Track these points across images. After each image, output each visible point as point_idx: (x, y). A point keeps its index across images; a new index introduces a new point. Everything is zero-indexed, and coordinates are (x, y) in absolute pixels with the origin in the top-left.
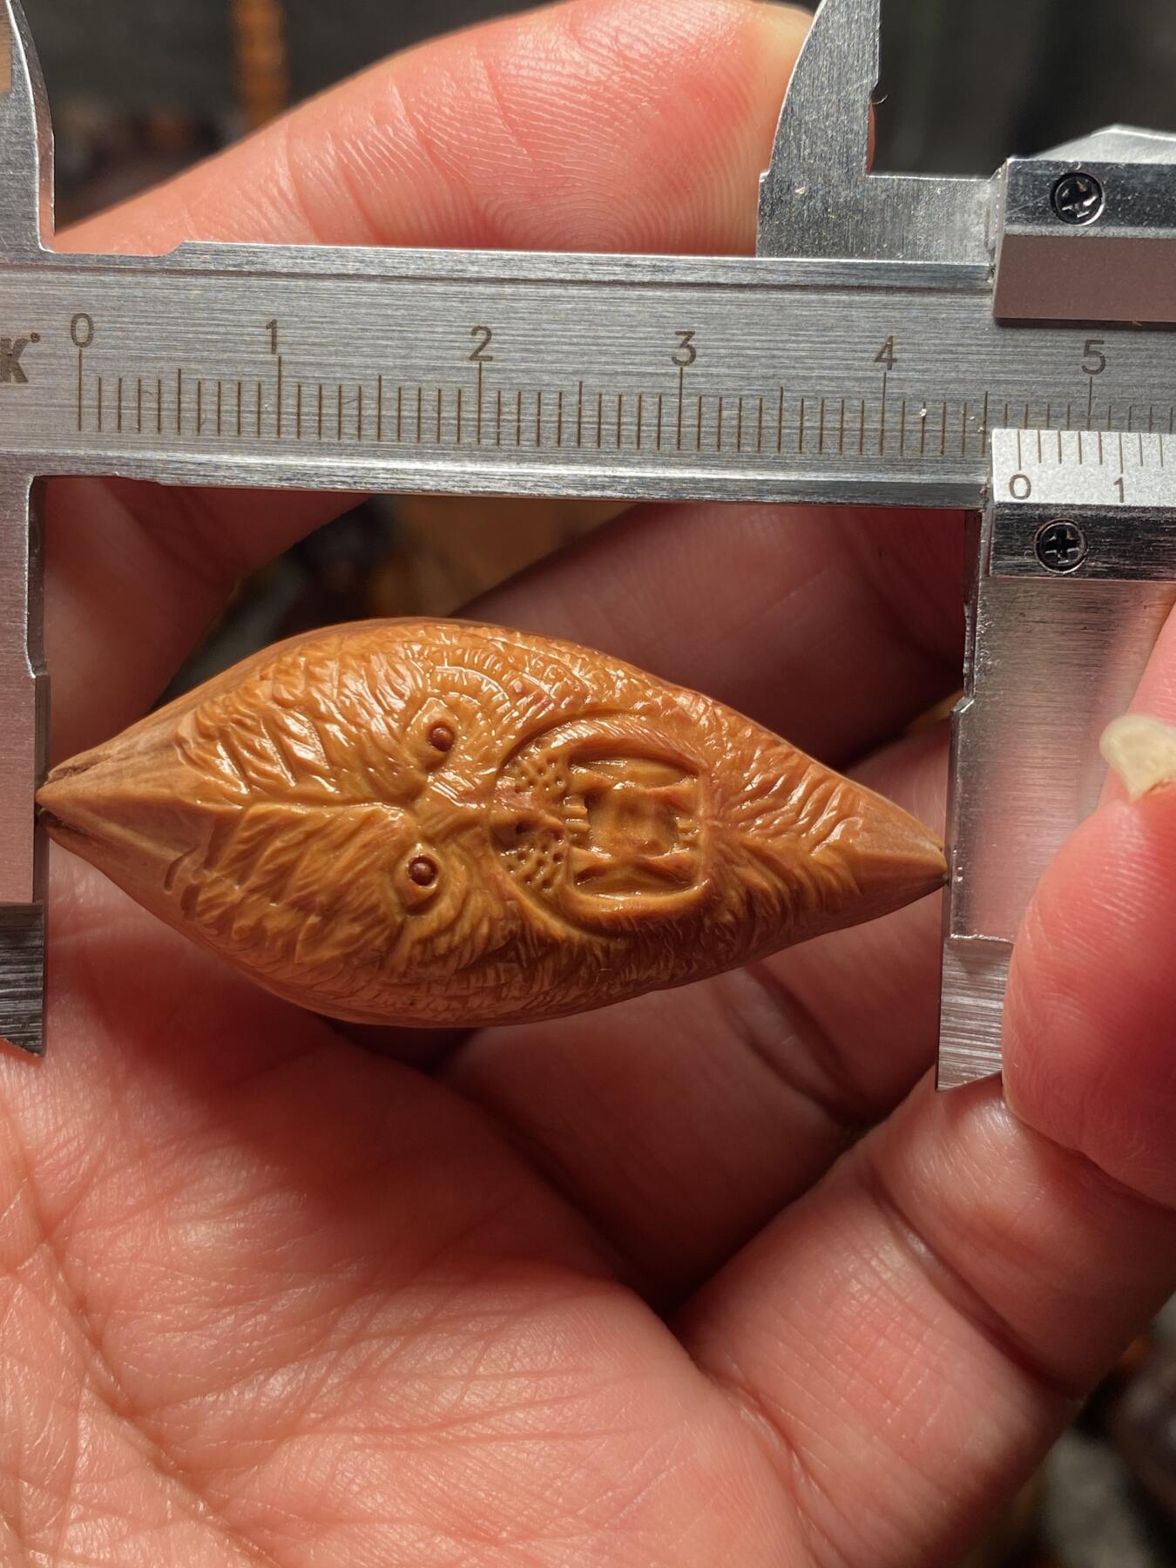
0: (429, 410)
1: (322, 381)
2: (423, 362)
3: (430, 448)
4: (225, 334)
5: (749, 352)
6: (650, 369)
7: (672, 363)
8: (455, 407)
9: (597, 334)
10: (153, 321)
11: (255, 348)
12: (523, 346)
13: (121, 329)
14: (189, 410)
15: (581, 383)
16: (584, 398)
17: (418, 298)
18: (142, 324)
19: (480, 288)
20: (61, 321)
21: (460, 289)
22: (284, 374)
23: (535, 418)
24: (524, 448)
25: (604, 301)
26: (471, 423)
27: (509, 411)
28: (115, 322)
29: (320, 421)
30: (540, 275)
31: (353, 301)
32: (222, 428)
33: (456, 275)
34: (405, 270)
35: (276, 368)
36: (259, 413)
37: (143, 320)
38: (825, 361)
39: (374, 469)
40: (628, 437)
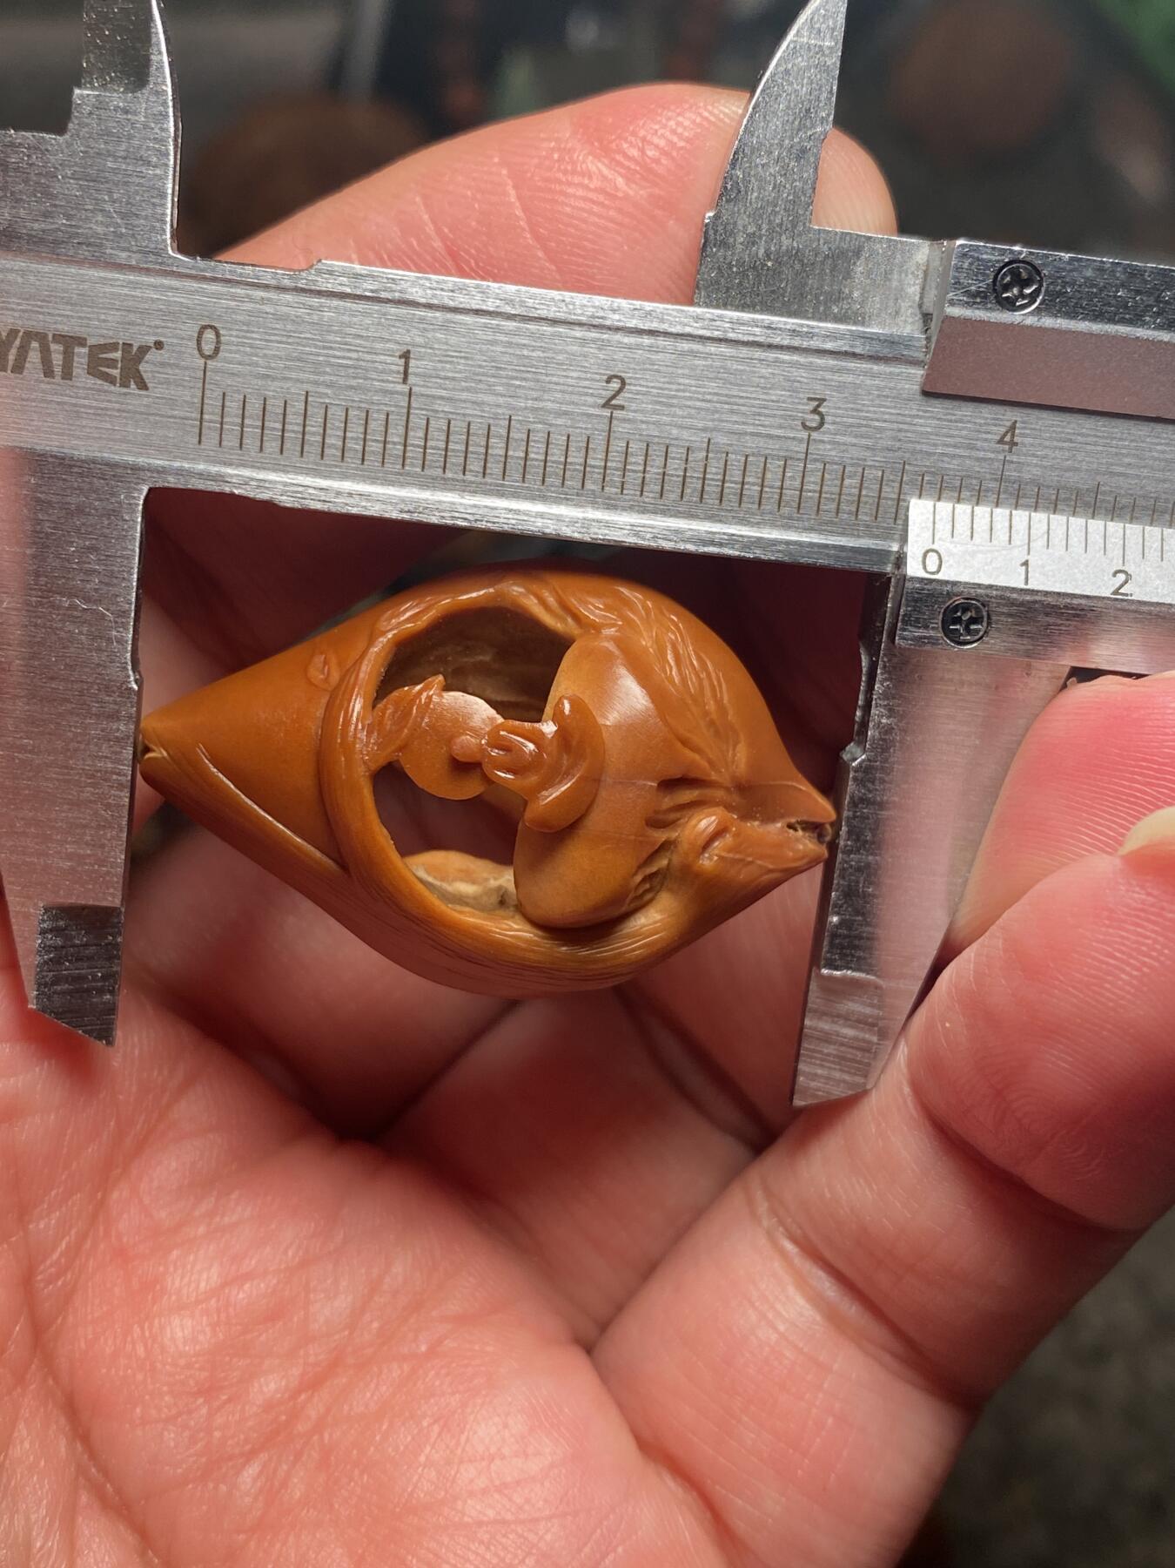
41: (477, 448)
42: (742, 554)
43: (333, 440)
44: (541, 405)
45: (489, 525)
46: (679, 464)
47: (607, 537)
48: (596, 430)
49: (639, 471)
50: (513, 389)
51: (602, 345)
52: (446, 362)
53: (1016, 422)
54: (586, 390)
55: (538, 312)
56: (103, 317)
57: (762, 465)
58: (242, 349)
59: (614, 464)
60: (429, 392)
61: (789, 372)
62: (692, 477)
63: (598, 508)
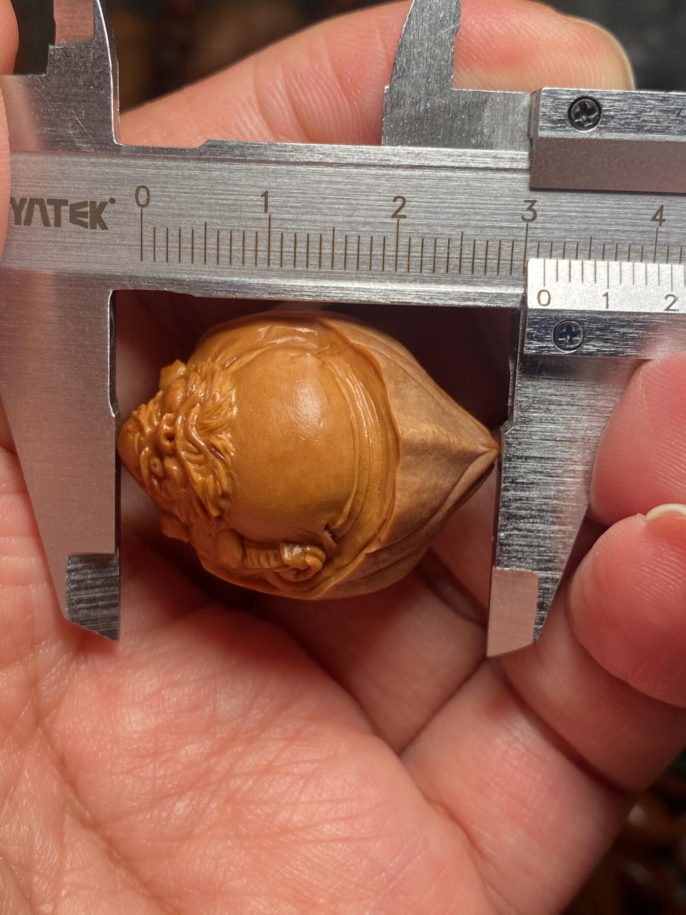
0: (365, 250)
1: (296, 231)
2: (362, 219)
3: (365, 274)
4: (236, 200)
5: (572, 214)
6: (506, 224)
7: (521, 220)
8: (381, 249)
9: (474, 201)
10: (189, 190)
11: (254, 209)
12: (426, 209)
13: (168, 196)
14: (212, 249)
15: (462, 233)
16: (464, 243)
17: (360, 178)
18: (181, 193)
19: (400, 172)
20: (130, 190)
21: (385, 172)
22: (272, 226)
23: (433, 255)
24: (425, 275)
25: (479, 180)
26: (391, 258)
27: (416, 251)
28: (164, 192)
29: (295, 256)
30: (438, 164)
31: (317, 179)
32: (232, 260)
33: (384, 163)
34: (351, 159)
35: (268, 222)
36: (256, 251)
37: (182, 191)
38: (619, 220)
39: (329, 287)
40: (492, 267)
41: (314, 250)
42: (489, 305)
43: (224, 252)
44: (352, 219)
45: (325, 298)
46: (444, 250)
47: (401, 301)
48: (389, 232)
49: (418, 257)
50: (334, 211)
51: (390, 178)
52: (290, 197)
53: (662, 206)
54: (381, 207)
55: (347, 160)
56: (76, 186)
57: (498, 246)
58: (163, 199)
59: (402, 253)
60: (281, 216)
61: (510, 185)
62: (453, 258)
63: (394, 282)
